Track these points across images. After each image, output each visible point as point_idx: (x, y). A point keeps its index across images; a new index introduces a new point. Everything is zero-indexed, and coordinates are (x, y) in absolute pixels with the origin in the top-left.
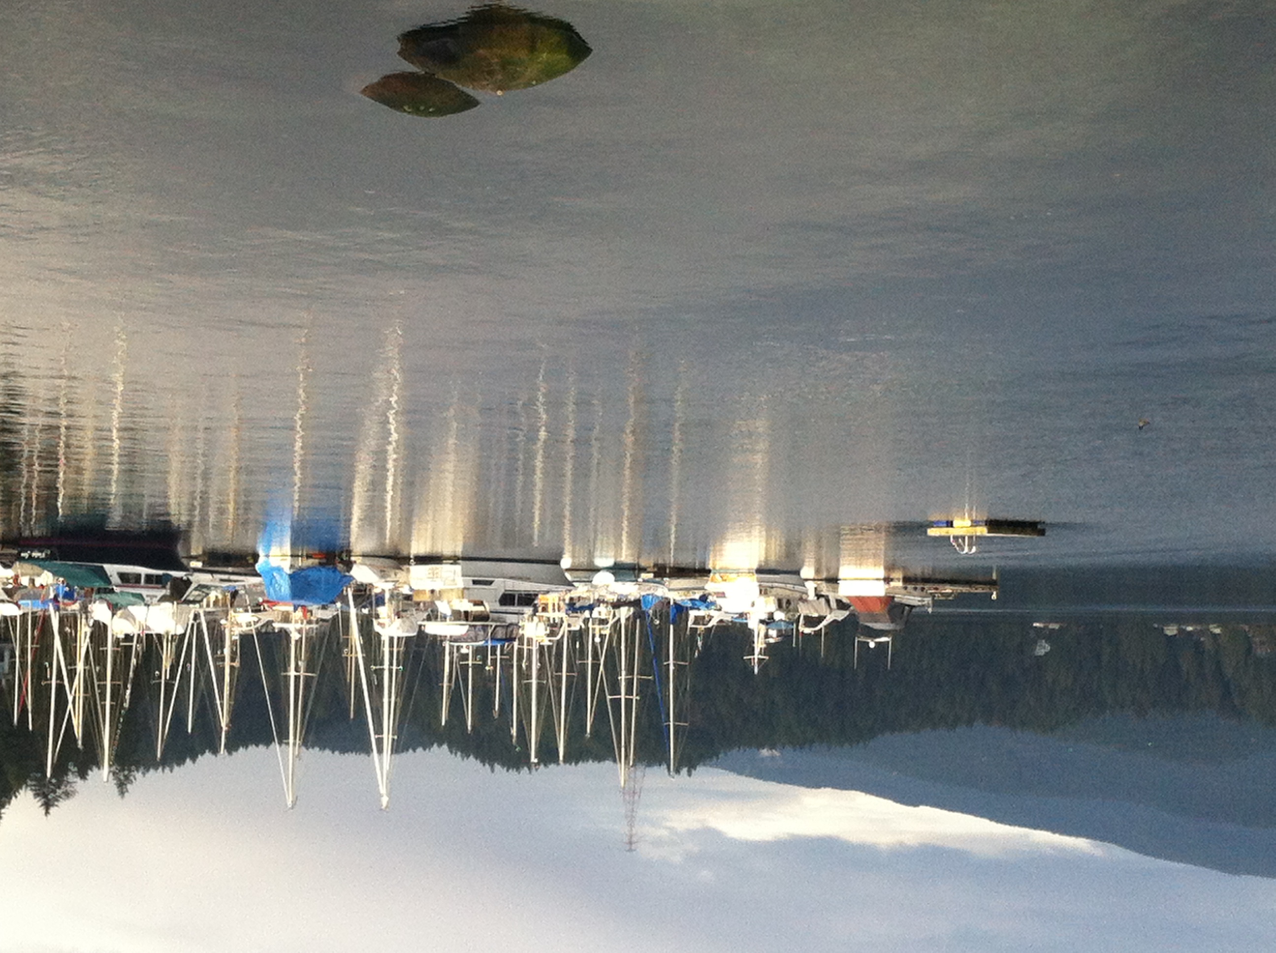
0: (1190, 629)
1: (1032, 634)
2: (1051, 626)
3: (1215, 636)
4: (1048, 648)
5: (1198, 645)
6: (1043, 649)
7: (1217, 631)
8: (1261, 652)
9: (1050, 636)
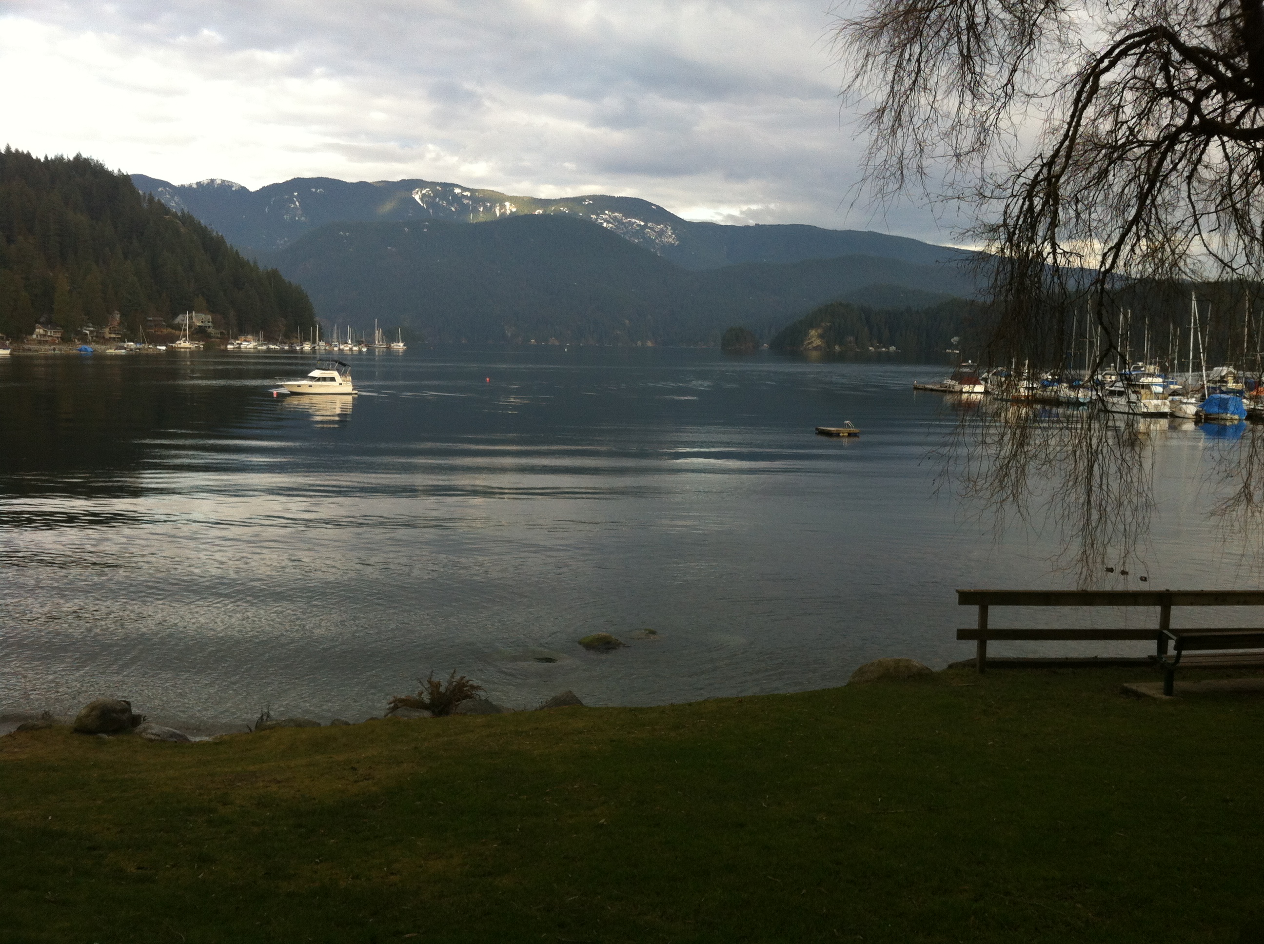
0: (883, 349)
1: (959, 347)
2: (950, 351)
3: (872, 346)
4: (952, 340)
5: (880, 342)
6: (955, 340)
7: (871, 348)
8: (852, 338)
9: (951, 346)
